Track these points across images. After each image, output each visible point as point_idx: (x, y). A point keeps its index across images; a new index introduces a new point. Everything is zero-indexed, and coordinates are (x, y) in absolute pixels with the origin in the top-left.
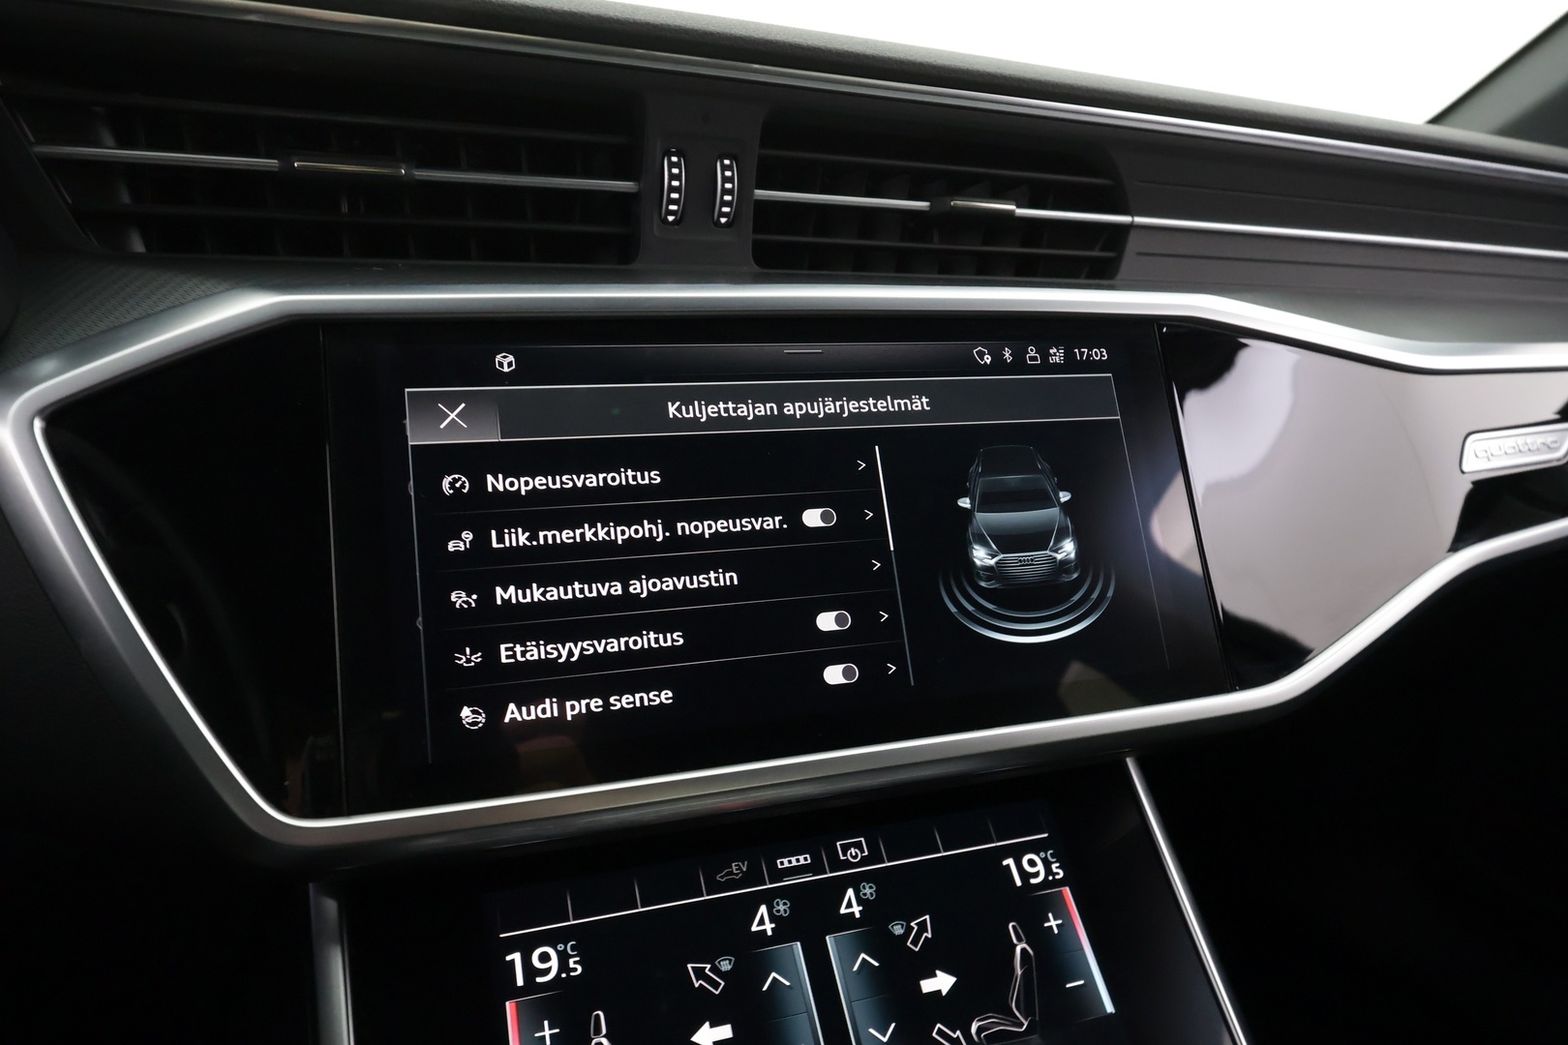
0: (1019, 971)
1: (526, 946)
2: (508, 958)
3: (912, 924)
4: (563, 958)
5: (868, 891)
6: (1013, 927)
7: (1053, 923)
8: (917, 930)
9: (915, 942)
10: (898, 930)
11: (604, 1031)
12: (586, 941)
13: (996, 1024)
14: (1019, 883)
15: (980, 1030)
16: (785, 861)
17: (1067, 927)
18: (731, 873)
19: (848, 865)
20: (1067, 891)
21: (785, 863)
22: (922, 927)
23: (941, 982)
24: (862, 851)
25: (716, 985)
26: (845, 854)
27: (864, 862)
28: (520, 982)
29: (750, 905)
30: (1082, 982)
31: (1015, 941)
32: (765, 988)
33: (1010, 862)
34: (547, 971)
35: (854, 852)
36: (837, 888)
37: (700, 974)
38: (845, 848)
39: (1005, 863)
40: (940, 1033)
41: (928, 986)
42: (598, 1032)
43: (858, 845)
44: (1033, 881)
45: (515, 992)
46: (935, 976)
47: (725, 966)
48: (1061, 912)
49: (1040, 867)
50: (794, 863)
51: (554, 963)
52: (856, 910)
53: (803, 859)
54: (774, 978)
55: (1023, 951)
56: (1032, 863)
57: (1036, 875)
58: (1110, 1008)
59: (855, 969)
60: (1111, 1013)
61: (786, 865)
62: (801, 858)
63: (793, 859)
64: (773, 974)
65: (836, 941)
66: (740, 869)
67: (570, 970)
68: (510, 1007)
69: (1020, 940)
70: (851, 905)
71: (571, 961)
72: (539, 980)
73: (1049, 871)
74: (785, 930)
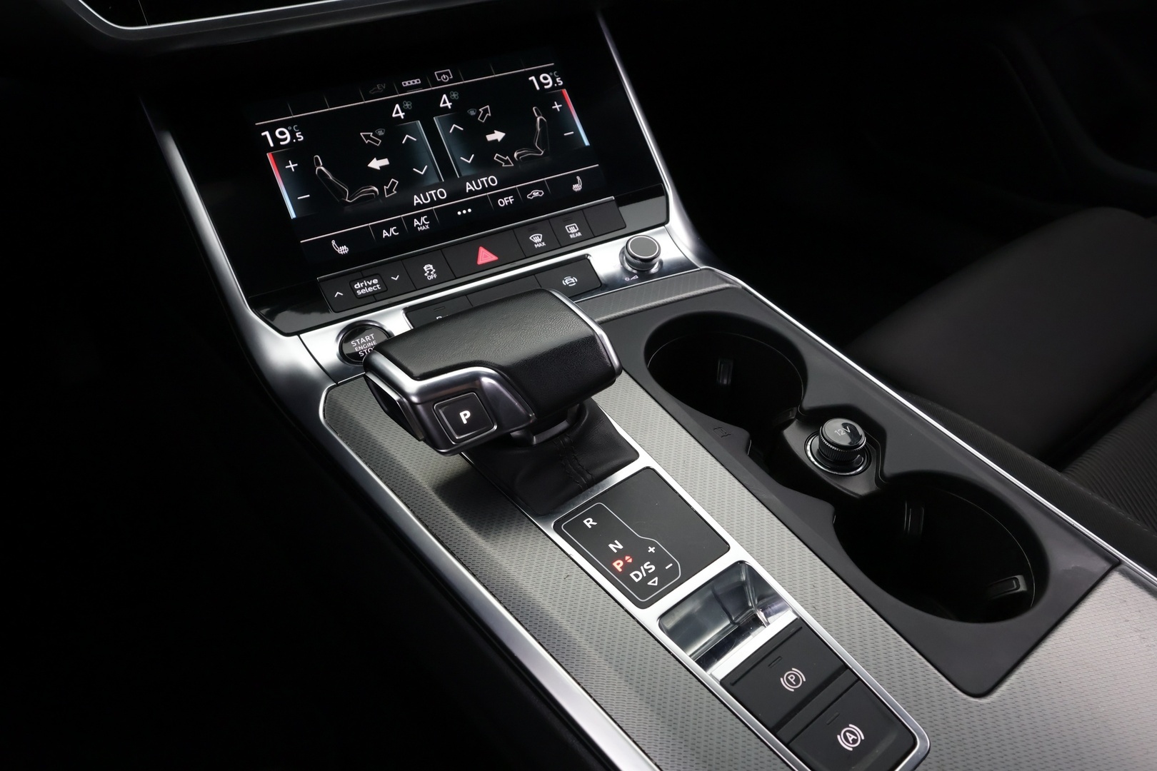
0: (539, 129)
1: (272, 129)
2: (263, 134)
3: (480, 110)
4: (293, 134)
5: (454, 95)
6: (536, 109)
7: (557, 107)
8: (485, 112)
9: (482, 118)
10: (472, 113)
11: (321, 164)
12: (302, 125)
13: (526, 153)
14: (538, 88)
15: (518, 156)
16: (407, 82)
17: (565, 108)
18: (377, 89)
19: (442, 83)
20: (565, 91)
21: (406, 84)
22: (486, 111)
23: (498, 136)
24: (449, 76)
25: (377, 142)
26: (440, 78)
27: (450, 81)
28: (272, 145)
29: (390, 105)
30: (572, 133)
31: (536, 115)
32: (403, 142)
33: (533, 78)
34: (286, 139)
35: (445, 76)
36: (437, 96)
37: (368, 137)
38: (440, 75)
39: (530, 79)
40: (498, 157)
41: (490, 138)
42: (319, 164)
43: (447, 73)
44: (546, 87)
45: (270, 149)
46: (494, 133)
47: (381, 133)
48: (561, 100)
49: (550, 80)
50: (412, 84)
51: (288, 135)
52: (449, 105)
53: (417, 82)
54: (408, 138)
55: (541, 120)
56: (545, 78)
57: (548, 84)
58: (587, 143)
59: (451, 131)
60: (588, 146)
61: (407, 84)
62: (415, 81)
63: (411, 82)
64: (407, 136)
65: (440, 120)
66: (381, 87)
67: (297, 139)
68: (269, 155)
69: (539, 115)
70: (445, 102)
71: (297, 134)
72: (282, 143)
73: (554, 81)
74: (410, 115)
